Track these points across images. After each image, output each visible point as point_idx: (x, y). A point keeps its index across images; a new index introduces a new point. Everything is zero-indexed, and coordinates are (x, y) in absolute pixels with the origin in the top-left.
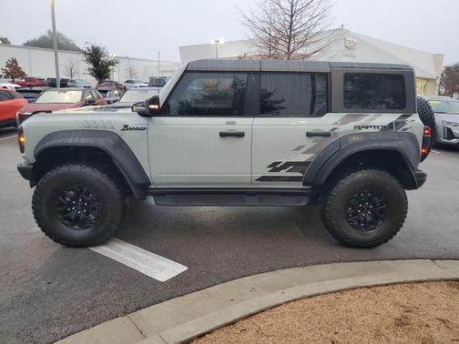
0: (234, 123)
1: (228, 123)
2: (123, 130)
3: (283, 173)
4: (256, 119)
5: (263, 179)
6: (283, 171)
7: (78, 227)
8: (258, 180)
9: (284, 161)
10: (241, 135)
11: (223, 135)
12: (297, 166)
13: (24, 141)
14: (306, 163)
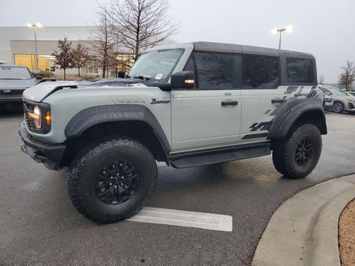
0: (230, 94)
1: (226, 94)
2: (152, 103)
3: (258, 132)
4: (242, 90)
5: (247, 137)
6: (258, 130)
7: (116, 202)
8: (243, 138)
9: (259, 122)
10: (235, 104)
11: (223, 104)
12: (266, 125)
13: (50, 120)
14: (271, 123)
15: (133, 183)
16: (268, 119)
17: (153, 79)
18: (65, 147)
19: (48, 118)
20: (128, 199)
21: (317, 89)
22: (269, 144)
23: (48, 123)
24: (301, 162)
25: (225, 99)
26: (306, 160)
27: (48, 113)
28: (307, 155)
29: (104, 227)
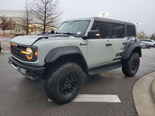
1: (108, 41)
2: (80, 45)
3: (118, 57)
4: (113, 39)
7: (68, 93)
8: (113, 60)
9: (119, 53)
10: (110, 45)
11: (107, 45)
12: (121, 54)
13: (37, 54)
14: (122, 53)
15: (74, 83)
16: (122, 51)
17: (76, 34)
18: (45, 68)
19: (36, 54)
20: (72, 91)
21: (136, 38)
22: (121, 62)
23: (36, 56)
24: (133, 69)
25: (107, 43)
26: (135, 68)
27: (36, 51)
28: (135, 66)
29: (63, 106)
